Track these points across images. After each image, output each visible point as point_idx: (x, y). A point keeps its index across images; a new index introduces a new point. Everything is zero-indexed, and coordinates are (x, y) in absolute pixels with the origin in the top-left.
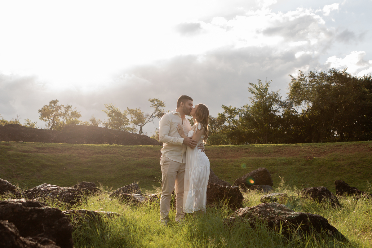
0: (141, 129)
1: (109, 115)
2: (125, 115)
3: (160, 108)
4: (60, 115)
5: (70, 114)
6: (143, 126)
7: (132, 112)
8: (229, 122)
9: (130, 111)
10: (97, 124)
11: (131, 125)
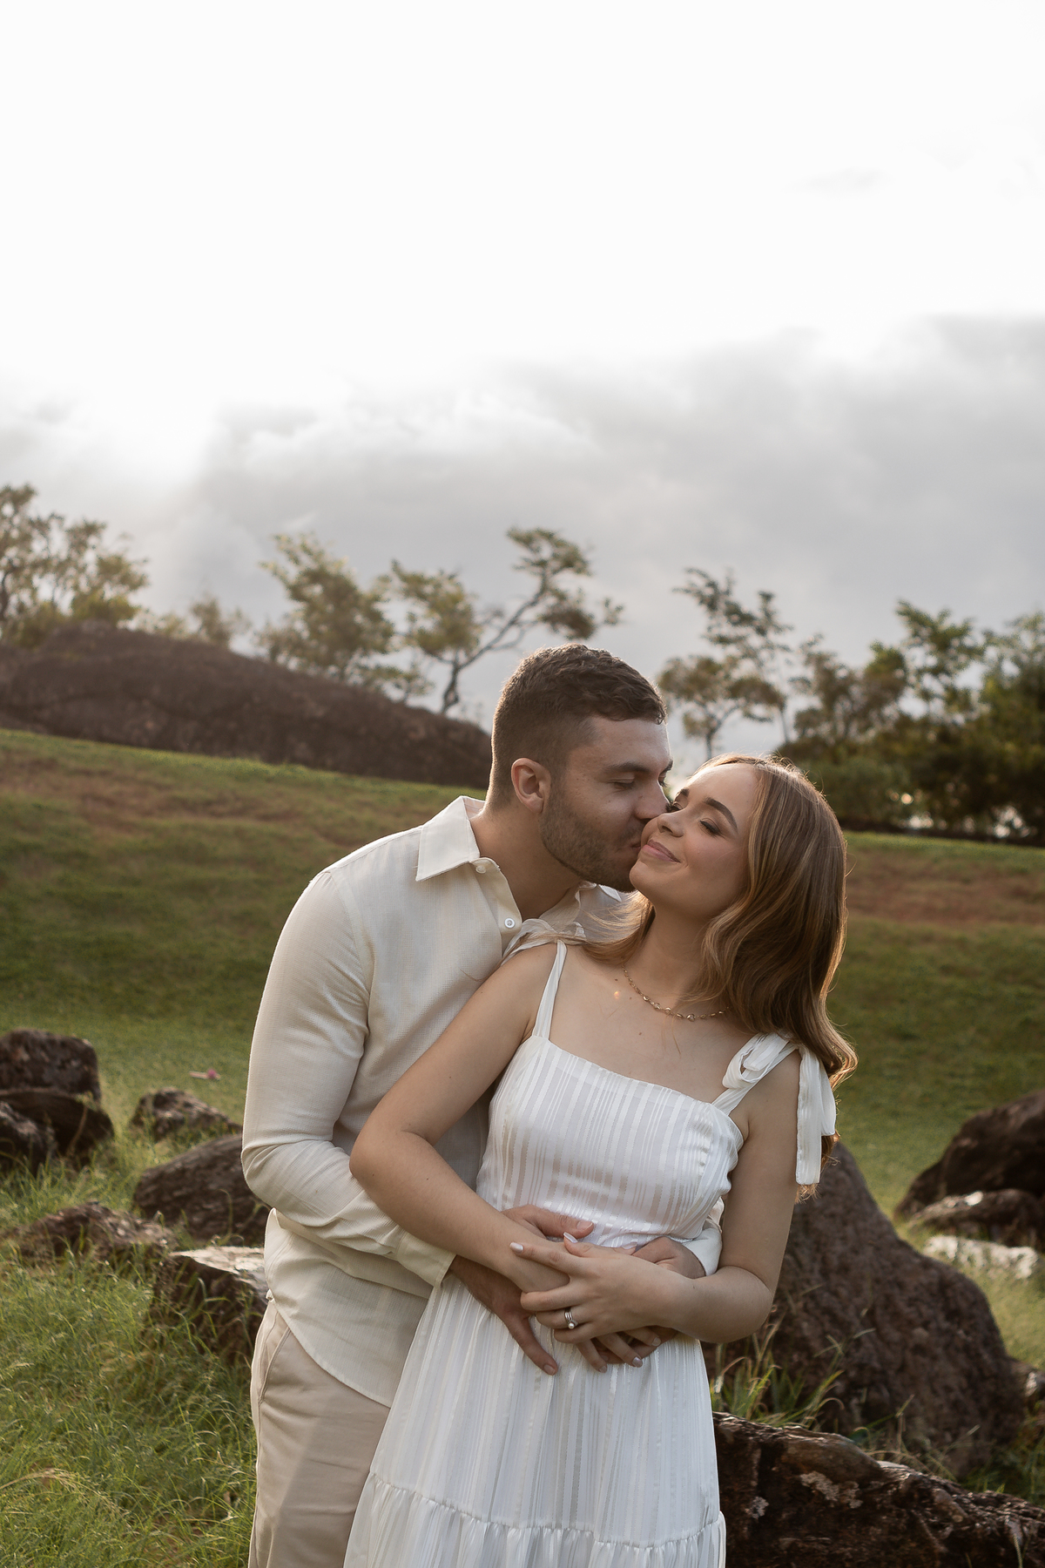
0: (453, 685)
1: (296, 593)
2: (376, 599)
3: (567, 581)
4: (44, 565)
5: (92, 569)
6: (467, 664)
7: (415, 586)
8: (926, 696)
9: (405, 578)
10: (221, 636)
11: (402, 658)
